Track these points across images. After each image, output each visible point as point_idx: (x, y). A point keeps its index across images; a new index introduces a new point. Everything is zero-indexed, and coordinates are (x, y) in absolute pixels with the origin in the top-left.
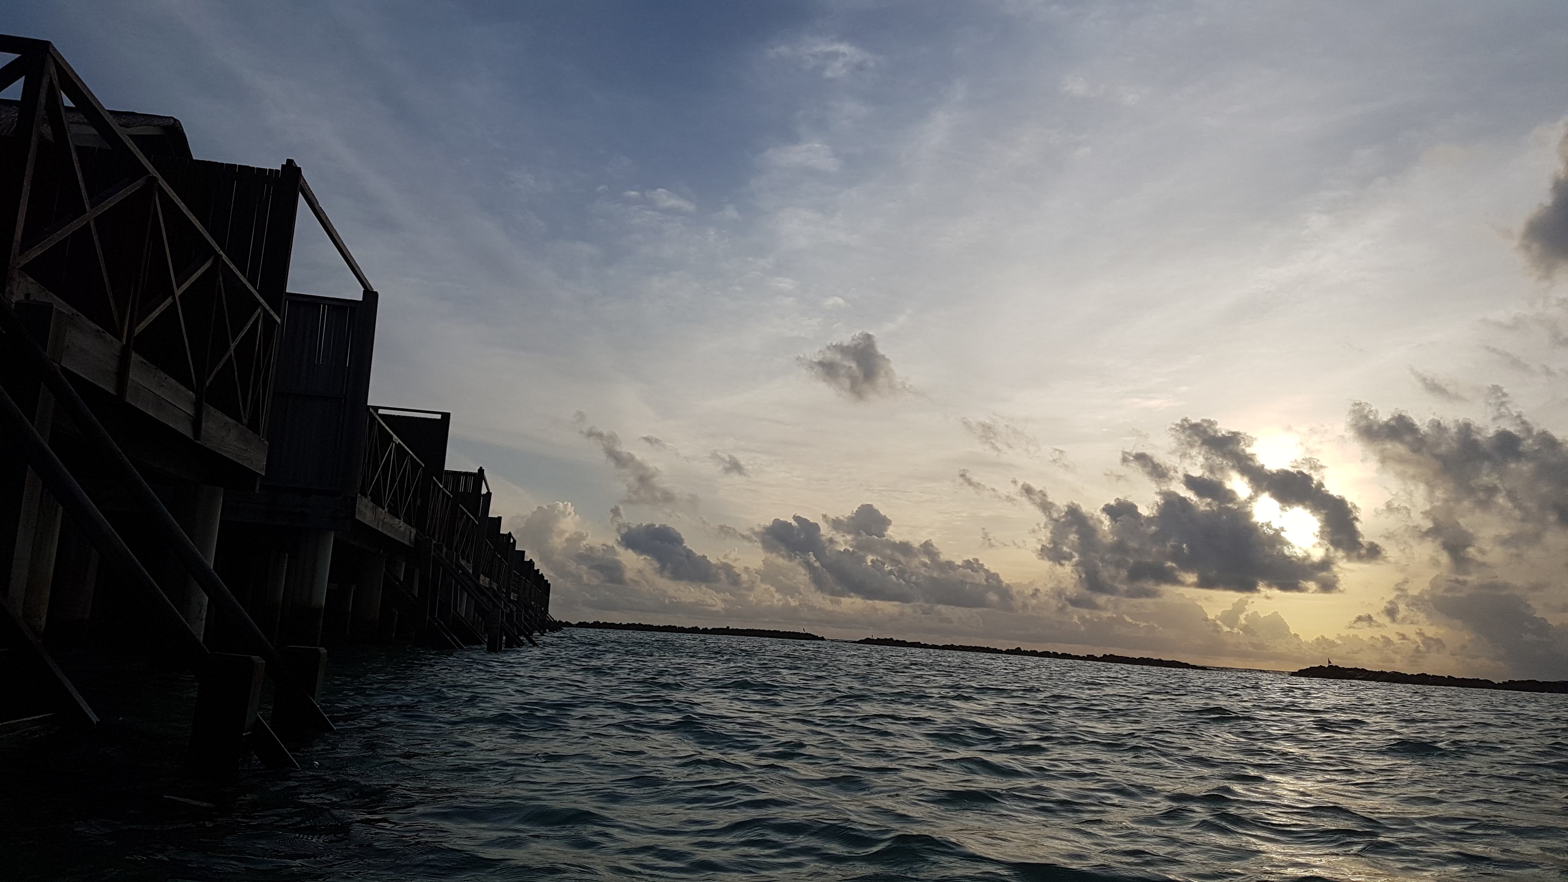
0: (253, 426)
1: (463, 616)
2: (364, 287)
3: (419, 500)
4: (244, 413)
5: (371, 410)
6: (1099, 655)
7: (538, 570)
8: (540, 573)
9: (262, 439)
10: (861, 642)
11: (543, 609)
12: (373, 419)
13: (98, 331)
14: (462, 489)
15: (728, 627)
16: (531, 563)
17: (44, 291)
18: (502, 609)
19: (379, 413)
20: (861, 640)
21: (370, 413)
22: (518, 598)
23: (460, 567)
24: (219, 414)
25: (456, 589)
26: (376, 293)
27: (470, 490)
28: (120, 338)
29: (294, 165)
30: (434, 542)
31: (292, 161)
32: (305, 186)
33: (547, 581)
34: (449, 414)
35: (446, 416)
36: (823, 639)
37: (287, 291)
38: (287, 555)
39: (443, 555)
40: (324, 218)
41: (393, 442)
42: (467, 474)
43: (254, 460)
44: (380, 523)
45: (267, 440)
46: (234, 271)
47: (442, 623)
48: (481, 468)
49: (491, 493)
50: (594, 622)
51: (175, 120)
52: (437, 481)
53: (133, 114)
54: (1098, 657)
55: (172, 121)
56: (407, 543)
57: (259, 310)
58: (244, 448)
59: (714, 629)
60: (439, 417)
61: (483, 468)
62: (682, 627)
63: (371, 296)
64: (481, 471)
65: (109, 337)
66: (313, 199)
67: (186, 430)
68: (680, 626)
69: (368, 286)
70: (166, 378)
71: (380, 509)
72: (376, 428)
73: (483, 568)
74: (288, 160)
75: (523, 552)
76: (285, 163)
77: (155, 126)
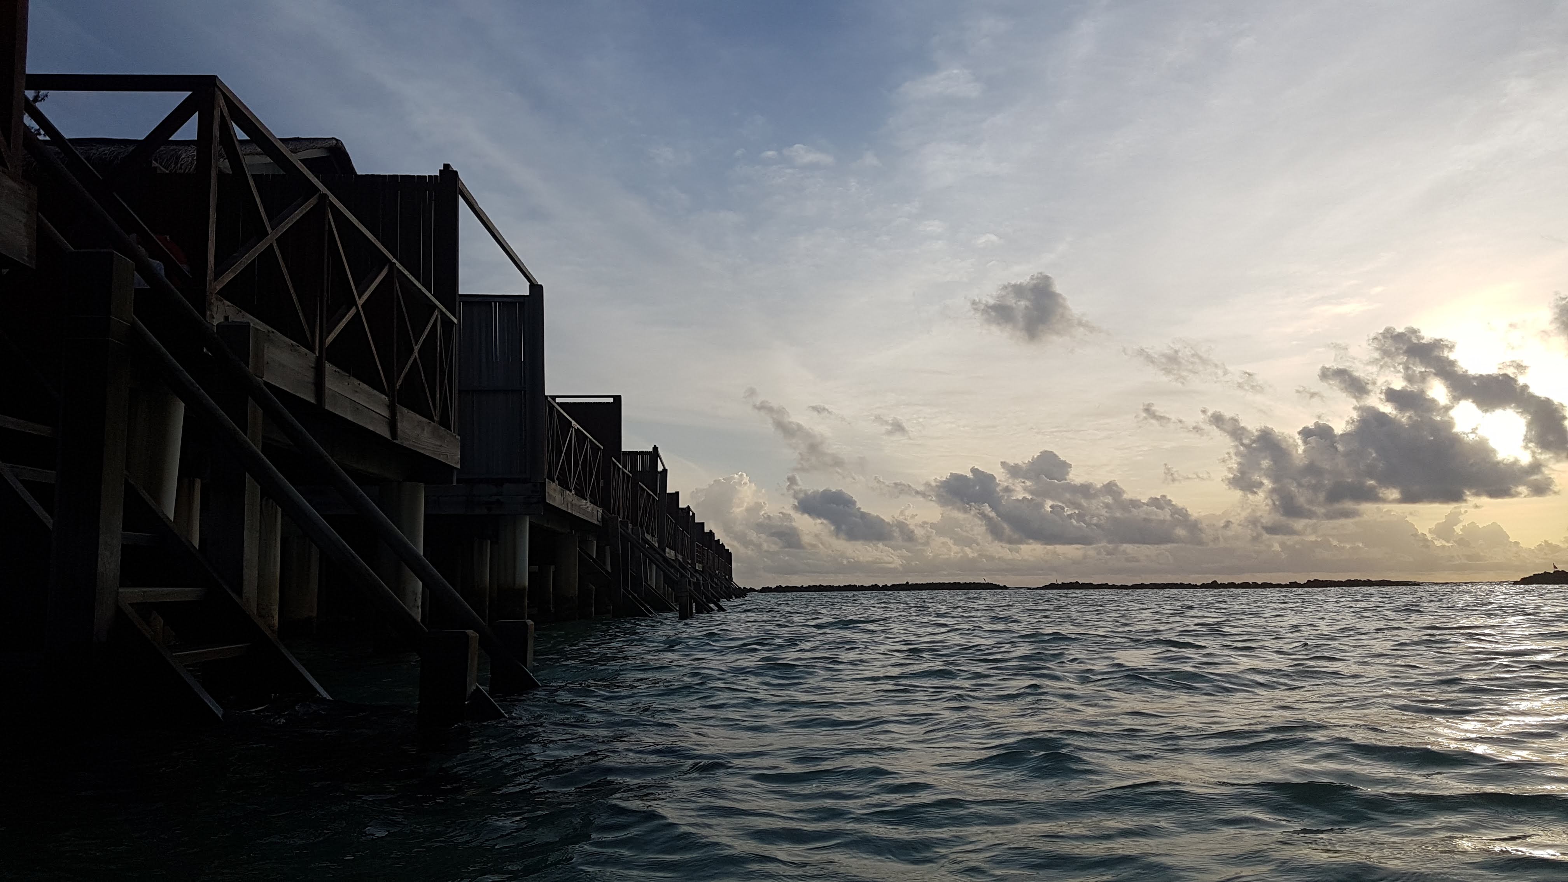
0: (445, 423)
1: (655, 588)
2: (529, 282)
3: (602, 482)
4: (435, 410)
5: (549, 399)
6: (1303, 581)
7: (719, 540)
8: (721, 543)
9: (454, 435)
10: (1045, 588)
11: (727, 577)
12: (552, 407)
13: (292, 345)
14: (639, 468)
15: (907, 583)
16: (711, 534)
17: (241, 312)
18: (688, 578)
19: (557, 401)
20: (1045, 586)
21: (549, 401)
22: (703, 567)
23: (646, 541)
24: (412, 414)
25: (645, 563)
26: (541, 285)
27: (647, 468)
28: (313, 350)
29: (450, 169)
30: (619, 519)
31: (448, 165)
32: (464, 188)
33: (728, 550)
34: (620, 396)
35: (618, 399)
36: (1005, 588)
37: (460, 293)
38: (489, 541)
39: (630, 530)
40: (485, 219)
41: (573, 427)
42: (642, 453)
43: (448, 454)
44: (569, 504)
45: (459, 435)
46: (409, 276)
47: (636, 595)
48: (655, 446)
49: (667, 470)
50: (777, 586)
51: (337, 140)
52: (616, 462)
53: (298, 139)
54: (1302, 583)
55: (334, 142)
56: (595, 522)
57: (436, 312)
58: (437, 443)
59: (893, 585)
60: (611, 400)
61: (657, 446)
62: (862, 586)
63: (536, 290)
64: (655, 449)
65: (303, 349)
66: (473, 201)
67: (384, 431)
68: (860, 585)
69: (532, 280)
70: (359, 384)
71: (568, 492)
72: (556, 415)
73: (668, 542)
74: (445, 165)
75: (703, 524)
76: (442, 169)
77: (319, 148)
